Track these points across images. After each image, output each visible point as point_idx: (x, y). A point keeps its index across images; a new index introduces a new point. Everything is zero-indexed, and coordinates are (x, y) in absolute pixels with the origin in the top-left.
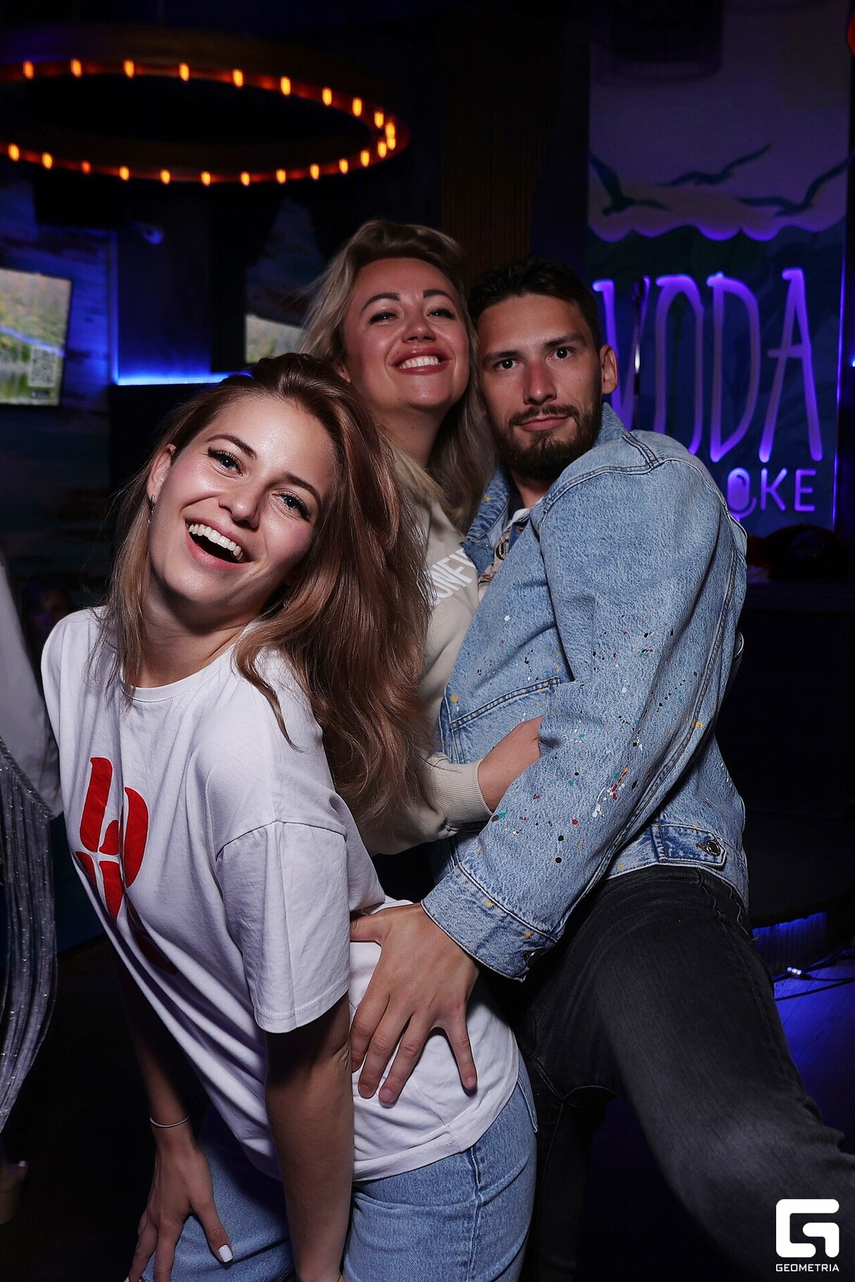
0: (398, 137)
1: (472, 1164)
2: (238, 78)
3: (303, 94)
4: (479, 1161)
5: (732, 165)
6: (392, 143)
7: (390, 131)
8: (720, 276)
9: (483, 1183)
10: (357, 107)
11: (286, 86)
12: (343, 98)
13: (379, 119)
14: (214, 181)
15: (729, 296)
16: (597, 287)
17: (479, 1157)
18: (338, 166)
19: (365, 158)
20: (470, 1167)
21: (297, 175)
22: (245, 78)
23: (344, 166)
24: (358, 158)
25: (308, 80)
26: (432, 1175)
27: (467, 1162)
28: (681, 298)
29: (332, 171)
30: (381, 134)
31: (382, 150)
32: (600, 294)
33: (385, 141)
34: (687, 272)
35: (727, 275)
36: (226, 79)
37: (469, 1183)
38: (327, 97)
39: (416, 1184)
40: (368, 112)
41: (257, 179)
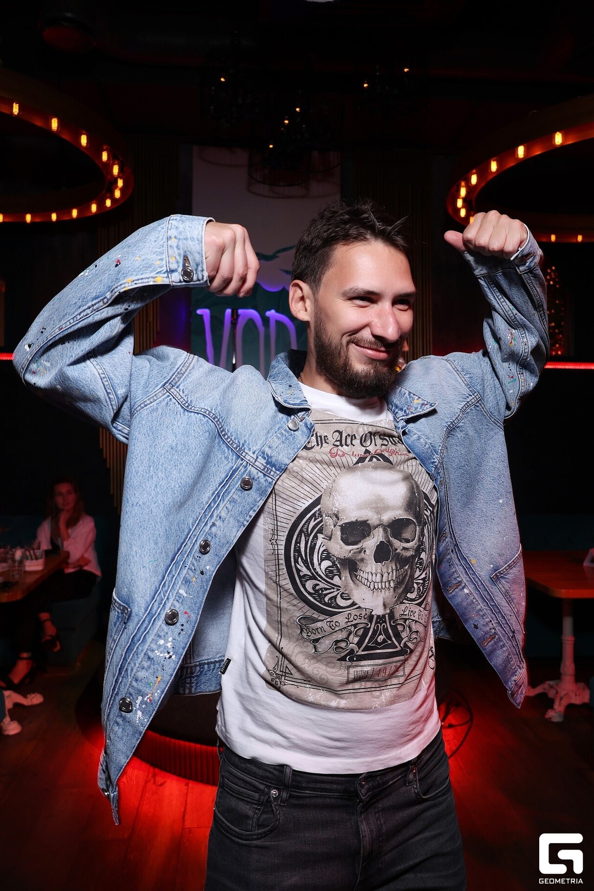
5: (279, 252)
8: (273, 311)
15: (278, 323)
16: (199, 312)
28: (251, 322)
32: (201, 316)
34: (254, 308)
35: (277, 311)
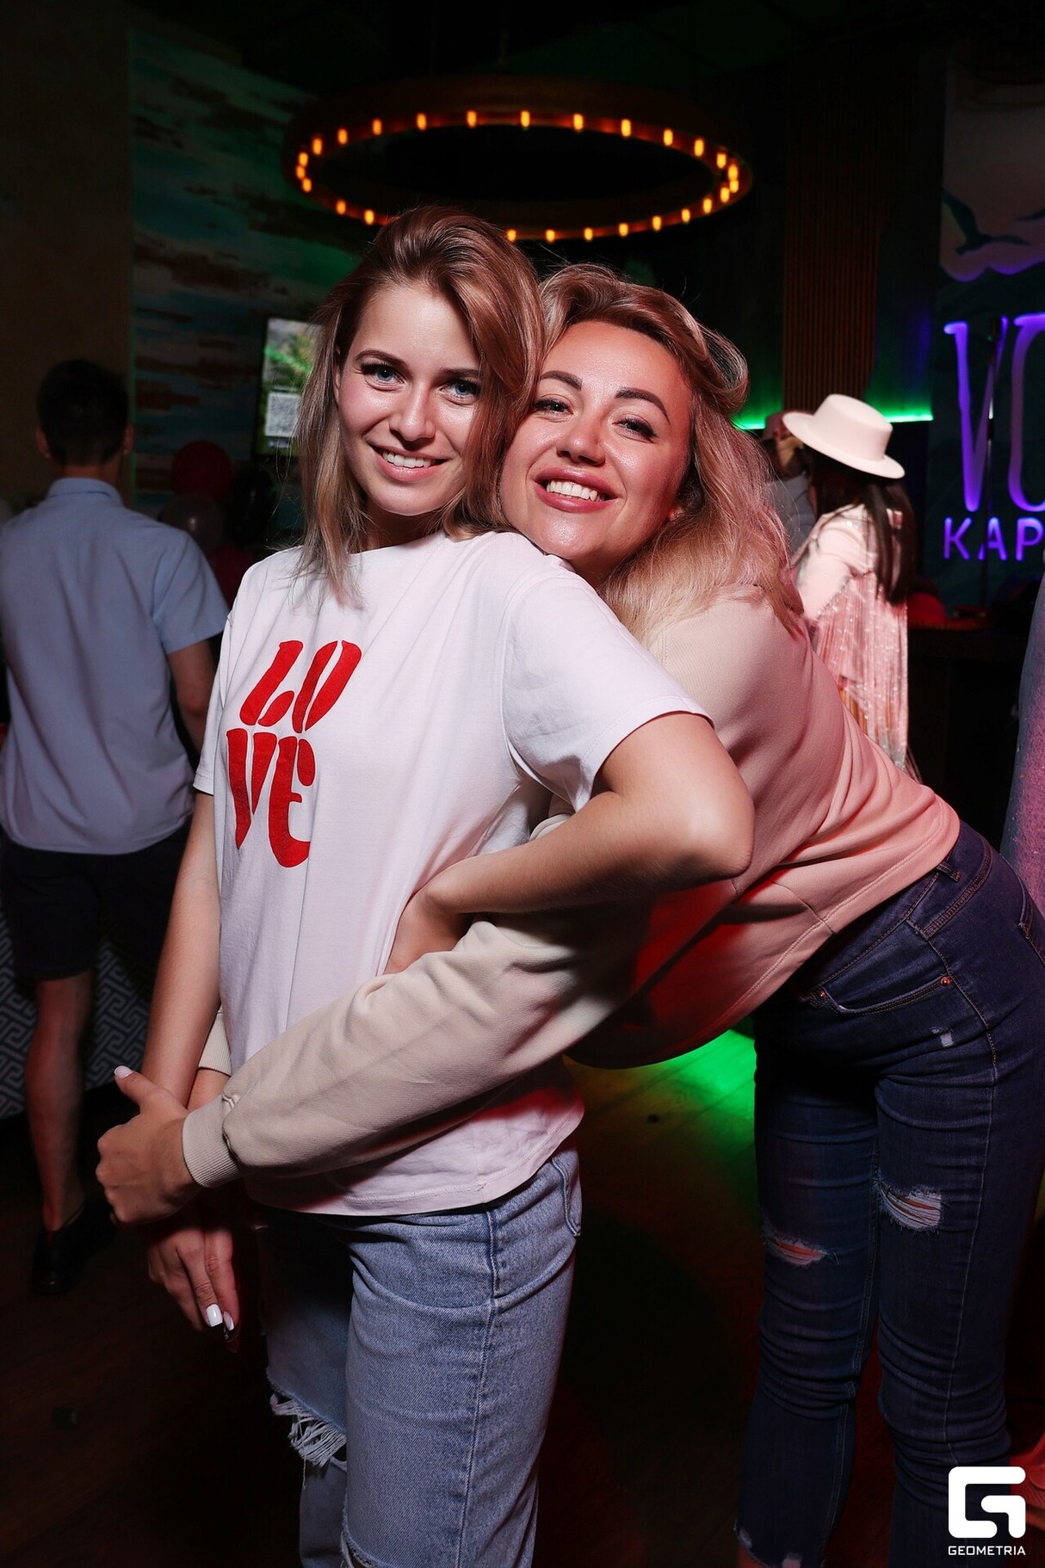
0: (741, 178)
1: (491, 1268)
2: (578, 122)
3: (644, 137)
4: (500, 1265)
6: (734, 186)
7: (733, 172)
9: (501, 1291)
10: (699, 148)
11: (626, 128)
12: (685, 140)
13: (721, 160)
14: (558, 237)
16: (948, 329)
17: (499, 1260)
18: (680, 215)
19: (707, 206)
20: (488, 1271)
21: (639, 228)
22: (586, 121)
23: (686, 215)
24: (701, 205)
25: (649, 121)
26: (444, 1273)
27: (485, 1263)
29: (674, 222)
30: (723, 178)
31: (725, 195)
33: (728, 186)
36: (566, 124)
37: (484, 1288)
38: (668, 138)
39: (423, 1280)
40: (710, 153)
41: (600, 234)
